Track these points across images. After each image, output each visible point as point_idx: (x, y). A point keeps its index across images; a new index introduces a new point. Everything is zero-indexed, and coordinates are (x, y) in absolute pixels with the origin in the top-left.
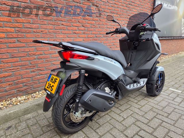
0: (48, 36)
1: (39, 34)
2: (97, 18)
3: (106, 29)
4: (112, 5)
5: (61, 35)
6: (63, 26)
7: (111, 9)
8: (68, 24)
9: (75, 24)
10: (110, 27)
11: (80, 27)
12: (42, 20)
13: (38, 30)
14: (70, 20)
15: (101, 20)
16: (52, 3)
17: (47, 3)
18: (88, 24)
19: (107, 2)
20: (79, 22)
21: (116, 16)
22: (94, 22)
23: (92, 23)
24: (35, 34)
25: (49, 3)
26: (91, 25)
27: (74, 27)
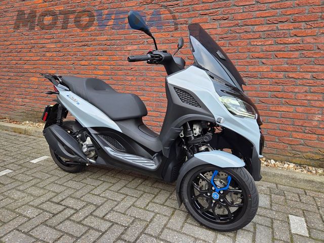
0: (138, 74)
1: (129, 71)
2: (223, 42)
3: (248, 60)
4: (271, 5)
5: (153, 73)
7: (267, 15)
10: (262, 56)
13: (128, 67)
15: (233, 43)
17: (141, 35)
19: (254, 3)
20: (181, 52)
21: (291, 27)
24: (125, 71)
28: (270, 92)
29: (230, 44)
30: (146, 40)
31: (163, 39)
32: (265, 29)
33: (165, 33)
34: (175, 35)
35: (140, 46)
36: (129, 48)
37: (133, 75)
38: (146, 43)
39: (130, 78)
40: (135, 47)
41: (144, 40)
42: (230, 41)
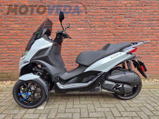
0: (84, 43)
1: (78, 42)
2: (130, 27)
3: (141, 36)
4: (149, 13)
5: (94, 43)
6: (96, 36)
7: (148, 17)
8: (100, 34)
9: (106, 34)
10: (147, 34)
11: (110, 36)
12: (81, 34)
13: (78, 40)
14: (102, 31)
15: (134, 28)
16: (89, 22)
17: (86, 22)
18: (119, 33)
19: (142, 12)
20: (110, 32)
21: (157, 23)
22: (126, 31)
23: (124, 32)
24: (76, 42)
25: (87, 22)
26: (122, 34)
27: (105, 36)
28: (151, 50)
29: (133, 28)
30: (89, 25)
31: (99, 25)
32: (147, 23)
33: (100, 22)
34: (106, 23)
35: (86, 28)
36: (79, 29)
37: (81, 44)
38: (89, 27)
39: (79, 46)
40: (82, 29)
41: (88, 25)
42: (133, 27)
